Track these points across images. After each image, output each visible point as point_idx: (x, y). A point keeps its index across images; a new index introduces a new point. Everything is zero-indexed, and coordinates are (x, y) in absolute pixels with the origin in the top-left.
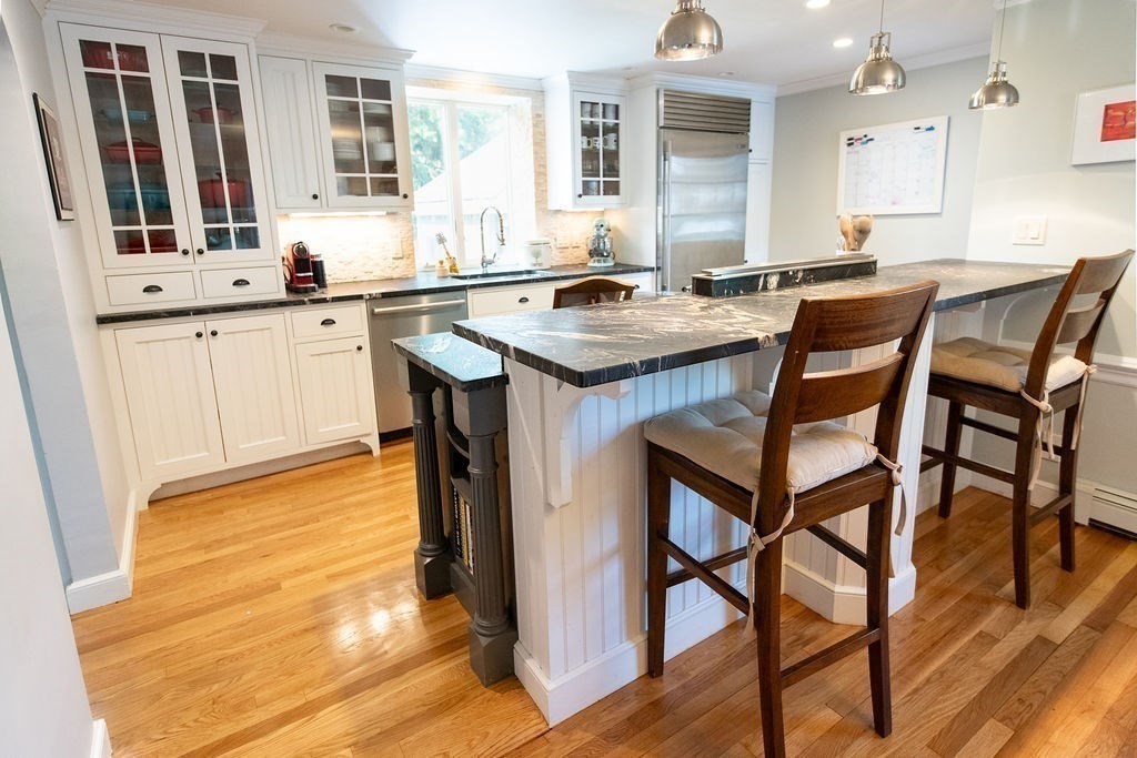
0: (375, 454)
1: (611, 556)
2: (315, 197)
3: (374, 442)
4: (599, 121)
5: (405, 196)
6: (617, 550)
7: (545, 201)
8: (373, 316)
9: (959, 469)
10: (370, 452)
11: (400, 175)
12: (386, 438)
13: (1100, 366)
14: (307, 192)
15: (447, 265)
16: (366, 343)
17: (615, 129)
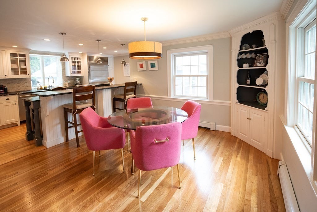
0: (19, 125)
1: (58, 124)
2: (6, 75)
3: (19, 123)
4: (76, 60)
5: (29, 75)
6: (59, 123)
7: (65, 75)
8: (19, 98)
9: (116, 109)
10: (18, 125)
11: (27, 71)
12: (22, 122)
13: (137, 95)
14: (4, 74)
15: (39, 87)
16: (17, 103)
17: (80, 62)
